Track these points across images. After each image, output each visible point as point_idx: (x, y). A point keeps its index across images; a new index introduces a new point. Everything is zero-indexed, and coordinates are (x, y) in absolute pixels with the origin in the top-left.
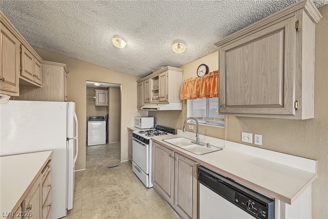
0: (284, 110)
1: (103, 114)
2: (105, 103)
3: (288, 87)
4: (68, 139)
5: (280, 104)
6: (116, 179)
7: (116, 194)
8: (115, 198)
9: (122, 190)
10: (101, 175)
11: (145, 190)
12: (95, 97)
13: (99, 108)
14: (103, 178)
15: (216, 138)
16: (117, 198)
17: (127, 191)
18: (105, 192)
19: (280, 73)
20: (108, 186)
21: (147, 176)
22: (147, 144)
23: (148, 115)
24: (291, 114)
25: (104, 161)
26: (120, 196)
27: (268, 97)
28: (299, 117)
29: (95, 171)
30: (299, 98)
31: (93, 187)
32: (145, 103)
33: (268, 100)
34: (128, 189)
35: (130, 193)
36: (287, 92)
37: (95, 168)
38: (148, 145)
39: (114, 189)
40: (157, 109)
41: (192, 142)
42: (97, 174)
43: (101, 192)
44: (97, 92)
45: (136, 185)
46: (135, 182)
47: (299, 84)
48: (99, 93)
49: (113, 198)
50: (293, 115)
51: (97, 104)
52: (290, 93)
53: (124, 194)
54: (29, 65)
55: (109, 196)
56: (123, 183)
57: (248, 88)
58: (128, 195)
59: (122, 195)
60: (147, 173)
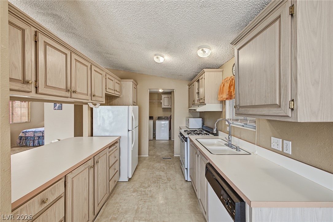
0: (281, 110)
1: (168, 114)
2: (169, 105)
3: (283, 85)
4: (129, 131)
5: (277, 104)
6: (166, 168)
7: (161, 178)
8: (159, 181)
9: (167, 176)
10: (157, 162)
11: (184, 182)
12: (161, 101)
13: (165, 109)
14: (157, 165)
15: (249, 142)
16: (160, 181)
17: (170, 178)
18: (155, 174)
19: (277, 69)
20: (158, 171)
21: (185, 170)
22: (185, 141)
23: (199, 116)
24: (286, 115)
25: (162, 153)
26: (163, 180)
27: (268, 96)
28: (295, 119)
29: (154, 158)
30: (295, 96)
31: (149, 169)
32: (193, 104)
33: (268, 99)
34: (171, 177)
35: (171, 180)
36: (283, 89)
37: (154, 157)
38: (186, 143)
39: (161, 174)
40: (195, 110)
41: (225, 144)
42: (154, 161)
43: (152, 174)
44: (163, 96)
45: (178, 177)
46: (179, 173)
47: (295, 80)
48: (164, 97)
49: (158, 180)
50: (288, 116)
51: (163, 106)
52: (285, 90)
53: (166, 180)
54: (110, 84)
55: (156, 178)
56: (169, 172)
57: (254, 87)
58: (169, 181)
59: (165, 180)
60: (186, 167)
